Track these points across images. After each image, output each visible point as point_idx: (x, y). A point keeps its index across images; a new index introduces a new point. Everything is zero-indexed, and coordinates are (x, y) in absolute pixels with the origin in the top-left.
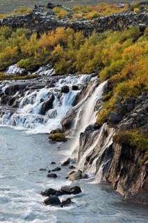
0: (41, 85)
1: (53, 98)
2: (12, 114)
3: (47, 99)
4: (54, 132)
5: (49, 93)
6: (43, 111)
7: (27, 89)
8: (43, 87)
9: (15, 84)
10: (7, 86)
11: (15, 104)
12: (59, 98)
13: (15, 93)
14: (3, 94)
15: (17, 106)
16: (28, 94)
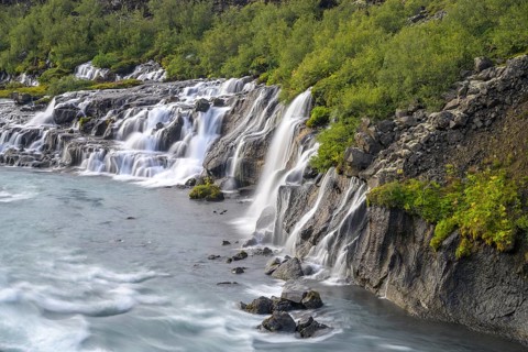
0: (151, 98)
1: (180, 122)
2: (106, 152)
3: (169, 124)
4: (192, 183)
5: (171, 113)
6: (164, 145)
7: (128, 106)
8: (158, 101)
9: (104, 97)
10: (87, 102)
11: (107, 132)
12: (191, 120)
13: (106, 113)
14: (82, 115)
15: (111, 137)
16: (131, 115)
